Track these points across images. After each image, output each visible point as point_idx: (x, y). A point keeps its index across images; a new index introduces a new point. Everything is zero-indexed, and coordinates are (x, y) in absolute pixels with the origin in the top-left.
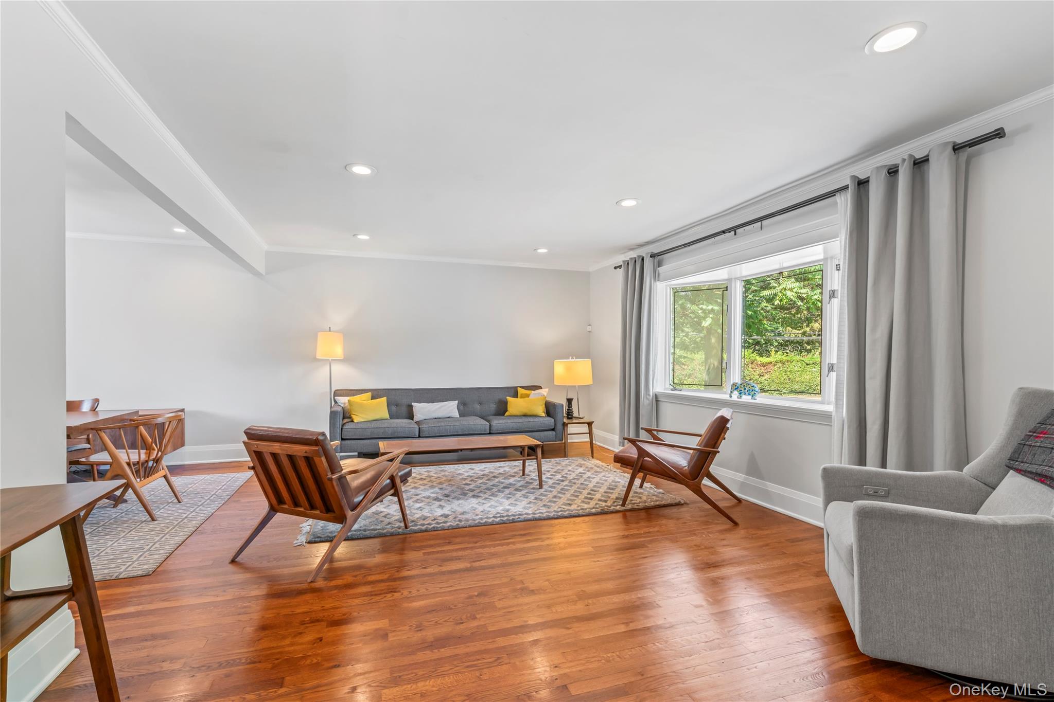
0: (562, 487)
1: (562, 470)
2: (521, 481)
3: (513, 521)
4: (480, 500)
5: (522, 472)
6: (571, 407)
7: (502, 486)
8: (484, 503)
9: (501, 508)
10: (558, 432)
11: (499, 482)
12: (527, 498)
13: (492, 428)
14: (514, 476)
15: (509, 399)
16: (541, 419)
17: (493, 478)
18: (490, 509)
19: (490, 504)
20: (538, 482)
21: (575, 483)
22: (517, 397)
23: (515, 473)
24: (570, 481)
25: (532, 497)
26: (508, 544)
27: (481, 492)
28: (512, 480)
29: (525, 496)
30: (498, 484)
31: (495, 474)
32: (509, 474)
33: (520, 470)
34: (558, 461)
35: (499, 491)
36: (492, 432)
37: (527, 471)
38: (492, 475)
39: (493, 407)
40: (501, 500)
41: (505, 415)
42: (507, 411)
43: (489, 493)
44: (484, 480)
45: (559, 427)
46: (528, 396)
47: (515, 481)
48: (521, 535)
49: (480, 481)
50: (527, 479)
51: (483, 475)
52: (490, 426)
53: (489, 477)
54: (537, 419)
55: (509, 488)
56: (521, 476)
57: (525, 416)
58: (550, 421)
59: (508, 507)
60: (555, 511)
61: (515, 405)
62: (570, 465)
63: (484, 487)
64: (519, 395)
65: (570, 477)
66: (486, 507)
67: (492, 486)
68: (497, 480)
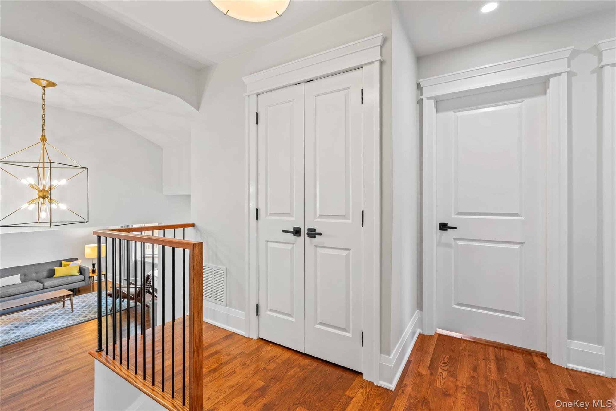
0: (84, 309)
1: (87, 300)
2: (62, 311)
3: (56, 330)
4: (37, 325)
5: (63, 306)
6: (95, 268)
7: (51, 315)
8: (39, 326)
9: (50, 326)
10: (86, 281)
11: (49, 314)
12: (64, 318)
13: (44, 287)
14: (58, 309)
15: (56, 268)
16: (76, 277)
17: (45, 313)
18: (43, 328)
19: (43, 326)
20: (71, 310)
21: (91, 306)
22: (61, 267)
23: (59, 307)
24: (89, 306)
25: (67, 317)
26: (52, 339)
27: (38, 321)
28: (56, 311)
29: (63, 318)
30: (48, 315)
31: (46, 310)
32: (56, 308)
33: (62, 305)
34: (86, 296)
35: (49, 318)
36: (44, 288)
37: (65, 305)
38: (44, 311)
39: (45, 274)
40: (50, 322)
41: (54, 277)
42: (55, 274)
43: (42, 320)
44: (39, 315)
45: (87, 279)
46: (68, 265)
47: (58, 311)
48: (59, 335)
49: (37, 315)
50: (66, 309)
51: (39, 312)
52: (43, 285)
53: (43, 312)
54: (73, 277)
55: (54, 315)
56: (62, 308)
57: (66, 276)
58: (82, 277)
59: (53, 325)
60: (78, 321)
61: (59, 272)
62: (91, 297)
63: (40, 318)
64: (63, 265)
65: (90, 303)
66: (41, 327)
67: (44, 316)
68: (47, 313)
